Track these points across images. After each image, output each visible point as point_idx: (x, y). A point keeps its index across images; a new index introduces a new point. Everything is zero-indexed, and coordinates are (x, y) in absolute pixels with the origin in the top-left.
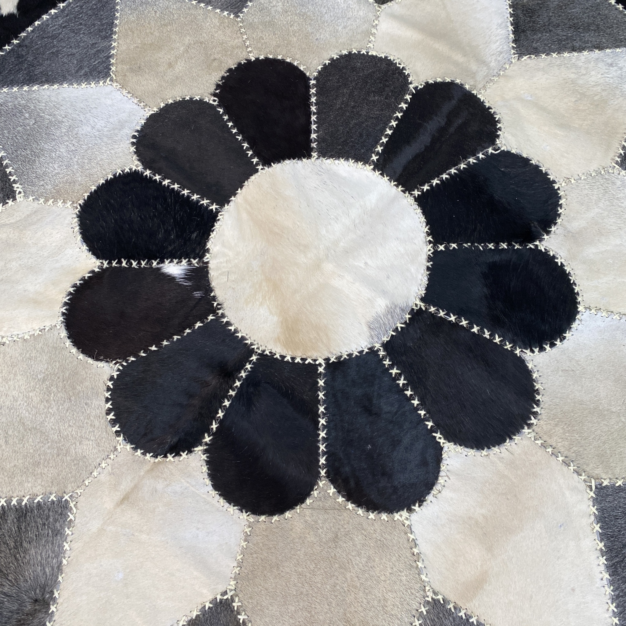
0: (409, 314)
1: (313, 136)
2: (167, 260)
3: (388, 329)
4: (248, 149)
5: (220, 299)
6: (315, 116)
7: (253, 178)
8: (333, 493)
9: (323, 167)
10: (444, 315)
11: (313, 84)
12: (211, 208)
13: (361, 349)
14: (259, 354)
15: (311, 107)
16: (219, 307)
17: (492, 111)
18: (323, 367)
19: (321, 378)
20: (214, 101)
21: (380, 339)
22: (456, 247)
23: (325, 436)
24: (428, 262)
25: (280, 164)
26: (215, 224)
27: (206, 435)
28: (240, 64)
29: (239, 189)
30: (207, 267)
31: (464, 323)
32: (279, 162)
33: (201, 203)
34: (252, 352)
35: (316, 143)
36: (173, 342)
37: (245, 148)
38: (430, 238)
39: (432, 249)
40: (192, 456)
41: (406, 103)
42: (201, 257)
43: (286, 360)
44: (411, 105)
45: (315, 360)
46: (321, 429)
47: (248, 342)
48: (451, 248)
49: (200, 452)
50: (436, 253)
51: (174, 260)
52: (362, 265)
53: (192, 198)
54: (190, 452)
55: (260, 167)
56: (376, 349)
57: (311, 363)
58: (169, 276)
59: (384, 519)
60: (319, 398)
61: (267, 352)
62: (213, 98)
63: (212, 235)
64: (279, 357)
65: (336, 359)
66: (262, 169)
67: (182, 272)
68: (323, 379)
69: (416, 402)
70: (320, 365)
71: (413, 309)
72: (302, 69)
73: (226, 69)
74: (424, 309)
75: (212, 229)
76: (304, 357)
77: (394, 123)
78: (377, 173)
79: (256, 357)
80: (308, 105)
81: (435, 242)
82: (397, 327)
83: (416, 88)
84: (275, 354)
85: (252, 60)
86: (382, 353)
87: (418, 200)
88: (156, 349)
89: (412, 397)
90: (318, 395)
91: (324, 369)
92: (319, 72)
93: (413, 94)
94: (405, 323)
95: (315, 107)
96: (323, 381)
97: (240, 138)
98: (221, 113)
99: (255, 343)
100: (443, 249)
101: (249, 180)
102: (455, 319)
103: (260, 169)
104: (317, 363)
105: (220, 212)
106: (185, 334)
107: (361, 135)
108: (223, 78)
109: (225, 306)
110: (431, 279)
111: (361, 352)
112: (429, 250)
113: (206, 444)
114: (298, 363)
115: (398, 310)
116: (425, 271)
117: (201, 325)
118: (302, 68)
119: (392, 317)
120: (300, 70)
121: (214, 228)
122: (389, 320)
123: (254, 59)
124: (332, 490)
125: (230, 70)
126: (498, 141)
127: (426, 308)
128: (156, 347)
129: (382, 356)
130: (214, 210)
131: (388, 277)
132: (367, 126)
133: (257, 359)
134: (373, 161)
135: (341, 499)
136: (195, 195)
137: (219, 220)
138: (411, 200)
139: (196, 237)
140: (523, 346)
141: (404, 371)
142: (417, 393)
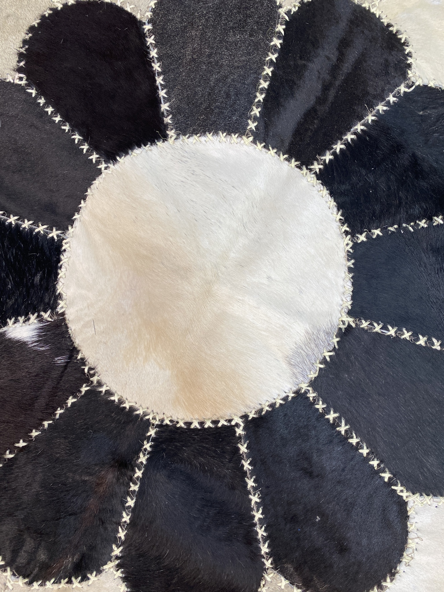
0: (337, 337)
1: (165, 107)
2: (11, 319)
3: (314, 362)
4: (81, 143)
5: (91, 361)
6: (161, 78)
7: (96, 183)
8: (286, 586)
9: (187, 149)
10: (381, 329)
11: (148, 30)
12: (50, 235)
13: (284, 395)
14: (158, 426)
15: (153, 64)
16: (92, 372)
17: (394, 29)
18: (241, 428)
19: (242, 443)
20: (21, 79)
21: (306, 377)
22: (381, 234)
23: (261, 516)
24: (349, 260)
25: (128, 157)
26: (62, 257)
27: (114, 547)
28: (43, 17)
29: (82, 202)
30: (64, 319)
31: (407, 335)
32: (127, 153)
33: (36, 231)
34: (147, 424)
35: (170, 116)
36: (43, 431)
37: (76, 141)
38: (345, 228)
39: (350, 242)
40: (102, 577)
41: (279, 38)
42: (53, 306)
43: (192, 427)
44: (286, 38)
45: (230, 421)
46: (255, 508)
47: (140, 412)
48: (374, 237)
49: (112, 570)
50: (356, 246)
51: (19, 318)
52: (265, 281)
53: (23, 226)
54: (99, 572)
55: (102, 166)
56: (303, 391)
57: (225, 425)
58: (18, 341)
60: (245, 468)
61: (167, 422)
62: (18, 75)
63: (62, 273)
64: (183, 425)
65: (256, 413)
66: (106, 168)
67: (34, 333)
68: (245, 443)
69: (365, 451)
70: (237, 425)
71: (340, 329)
72: (129, 11)
73: (26, 28)
74: (353, 325)
75: (59, 265)
76: (215, 418)
77: (268, 71)
78: (260, 146)
79: (155, 430)
80: (147, 62)
81: (352, 233)
82: (325, 356)
83: (288, 13)
84: (178, 422)
85: (59, 9)
86: (311, 395)
87: (321, 176)
88: (25, 444)
89: (358, 446)
90: (243, 466)
91: (244, 429)
92: (154, 11)
93: (287, 23)
94: (334, 349)
95: (158, 64)
96: (246, 445)
97: (67, 128)
98: (33, 95)
99: (149, 411)
100: (365, 240)
101: (92, 186)
102: (396, 332)
103: (103, 169)
104: (233, 423)
105: (63, 239)
106: (57, 416)
107: (228, 96)
108: (25, 42)
109: (99, 369)
110: (355, 283)
111: (285, 399)
112: (347, 244)
113: (117, 558)
114: (209, 428)
115: (322, 335)
116: (347, 274)
117: (75, 400)
118: (128, 9)
119: (317, 346)
120: (127, 12)
121: (61, 263)
122: (313, 350)
123: (62, 6)
124: (283, 583)
125: (32, 29)
126: (410, 74)
127: (356, 324)
128: (24, 441)
129: (313, 399)
130: (56, 238)
131: (301, 291)
132: (233, 80)
133: (156, 433)
134: (251, 131)
136: (26, 221)
137: (65, 250)
138: (312, 179)
139: (41, 280)
141: (342, 413)
142: (363, 438)
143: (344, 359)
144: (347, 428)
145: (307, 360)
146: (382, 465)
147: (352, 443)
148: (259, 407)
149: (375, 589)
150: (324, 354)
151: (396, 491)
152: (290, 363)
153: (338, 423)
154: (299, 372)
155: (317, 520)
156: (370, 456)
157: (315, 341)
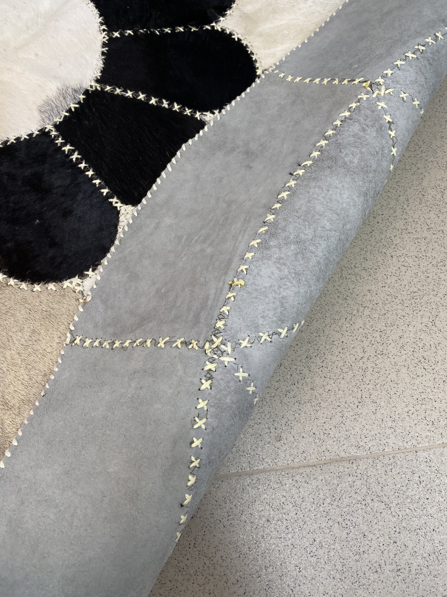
0: (83, 95)
3: (61, 111)
10: (120, 91)
13: (31, 132)
21: (52, 121)
22: (132, 34)
24: (103, 47)
31: (142, 97)
38: (104, 27)
39: (106, 36)
48: (127, 35)
50: (111, 40)
52: (33, 57)
56: (47, 130)
59: (51, 289)
65: (2, 144)
69: (90, 173)
71: (87, 90)
74: (99, 89)
81: (110, 30)
86: (54, 133)
89: (86, 169)
94: (79, 103)
100: (119, 36)
102: (132, 94)
110: (106, 63)
111: (30, 135)
112: (104, 38)
116: (101, 55)
119: (64, 98)
122: (61, 102)
127: (102, 88)
131: (61, 65)
135: (1, 277)
140: (204, 109)
141: (77, 147)
142: (92, 164)
143: (87, 110)
144: (79, 156)
145: (56, 110)
146: (102, 183)
147: (80, 168)
148: (6, 139)
149: (77, 277)
150: (70, 106)
151: (111, 203)
152: (40, 111)
153: (71, 152)
154: (46, 117)
155: (36, 223)
156: (94, 176)
157: (63, 94)
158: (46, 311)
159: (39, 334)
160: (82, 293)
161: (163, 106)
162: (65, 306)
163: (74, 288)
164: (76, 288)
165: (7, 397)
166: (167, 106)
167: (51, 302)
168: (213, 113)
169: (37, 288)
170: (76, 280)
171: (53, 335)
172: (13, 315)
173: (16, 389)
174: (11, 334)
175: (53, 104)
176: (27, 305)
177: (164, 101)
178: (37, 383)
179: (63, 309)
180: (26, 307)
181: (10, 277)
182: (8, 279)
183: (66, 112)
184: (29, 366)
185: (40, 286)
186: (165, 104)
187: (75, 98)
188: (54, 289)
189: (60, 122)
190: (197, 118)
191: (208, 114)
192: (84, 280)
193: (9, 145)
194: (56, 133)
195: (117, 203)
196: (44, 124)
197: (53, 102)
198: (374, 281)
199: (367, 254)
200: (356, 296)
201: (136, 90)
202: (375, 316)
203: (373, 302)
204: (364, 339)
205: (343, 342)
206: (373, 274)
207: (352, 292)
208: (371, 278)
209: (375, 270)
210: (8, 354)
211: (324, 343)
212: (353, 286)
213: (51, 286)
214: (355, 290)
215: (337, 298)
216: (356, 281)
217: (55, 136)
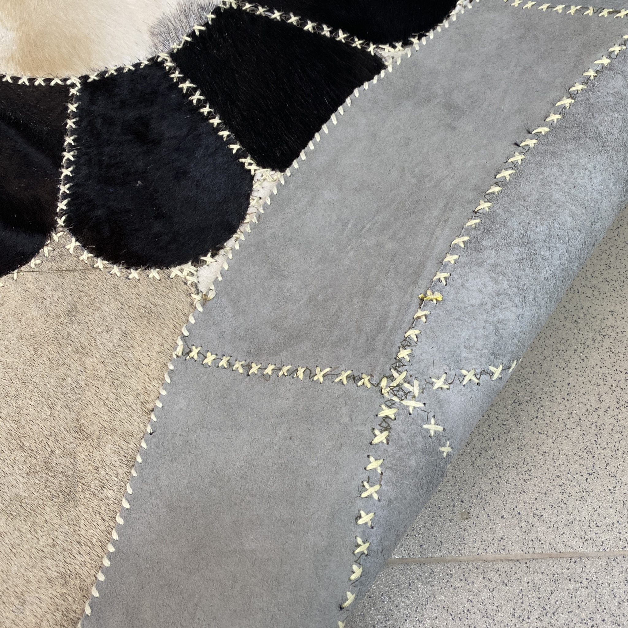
0: (212, 13)
3: (180, 34)
8: (76, 248)
10: (264, 11)
13: (138, 62)
18: (77, 89)
19: (73, 102)
21: (167, 46)
23: (70, 174)
31: (293, 19)
43: (20, 82)
45: (65, 80)
46: (65, 165)
56: (159, 60)
57: (59, 84)
59: (154, 277)
60: (67, 126)
64: (10, 80)
65: (97, 76)
69: (216, 121)
70: (73, 85)
71: (218, 8)
74: (235, 7)
76: (49, 77)
82: (194, 31)
86: (169, 64)
89: (210, 116)
90: (66, 123)
91: (80, 90)
94: (206, 25)
96: (76, 105)
102: (281, 16)
104: (68, 82)
111: (137, 65)
114: (40, 85)
115: (195, 7)
119: (187, 17)
122: (182, 23)
124: (73, 244)
127: (238, 6)
135: (86, 256)
140: (379, 41)
141: (200, 85)
142: (218, 109)
143: (216, 35)
144: (202, 98)
145: (173, 32)
146: (232, 136)
147: (203, 113)
148: (104, 69)
149: (190, 263)
150: (194, 28)
151: (243, 164)
152: (152, 33)
153: (191, 92)
154: (160, 42)
155: (138, 185)
156: (220, 126)
157: (186, 13)
158: (145, 307)
159: (133, 338)
160: (195, 285)
161: (323, 33)
162: (172, 302)
163: (185, 278)
164: (188, 278)
165: (83, 421)
166: (328, 34)
167: (153, 295)
168: (394, 47)
169: (134, 274)
170: (188, 267)
171: (152, 341)
172: (98, 309)
173: (96, 411)
174: (93, 334)
175: (170, 24)
176: (118, 297)
177: (325, 27)
178: (127, 405)
179: (168, 306)
180: (117, 300)
181: (97, 256)
182: (95, 259)
183: (188, 36)
184: (116, 382)
185: (138, 271)
186: (326, 31)
187: (201, 18)
188: (157, 277)
189: (178, 49)
190: (370, 52)
191: (387, 47)
192: (199, 269)
193: (107, 78)
194: (171, 64)
195: (250, 164)
196: (156, 51)
197: (170, 22)
198: (620, 299)
199: (610, 260)
200: (592, 319)
201: (286, 10)
202: (619, 349)
203: (617, 330)
204: (601, 382)
205: (569, 384)
206: (618, 288)
207: (586, 313)
208: (615, 294)
209: (622, 284)
210: (88, 362)
211: (541, 384)
212: (588, 304)
213: (154, 273)
214: (590, 310)
215: (563, 320)
216: (592, 297)
217: (170, 68)
